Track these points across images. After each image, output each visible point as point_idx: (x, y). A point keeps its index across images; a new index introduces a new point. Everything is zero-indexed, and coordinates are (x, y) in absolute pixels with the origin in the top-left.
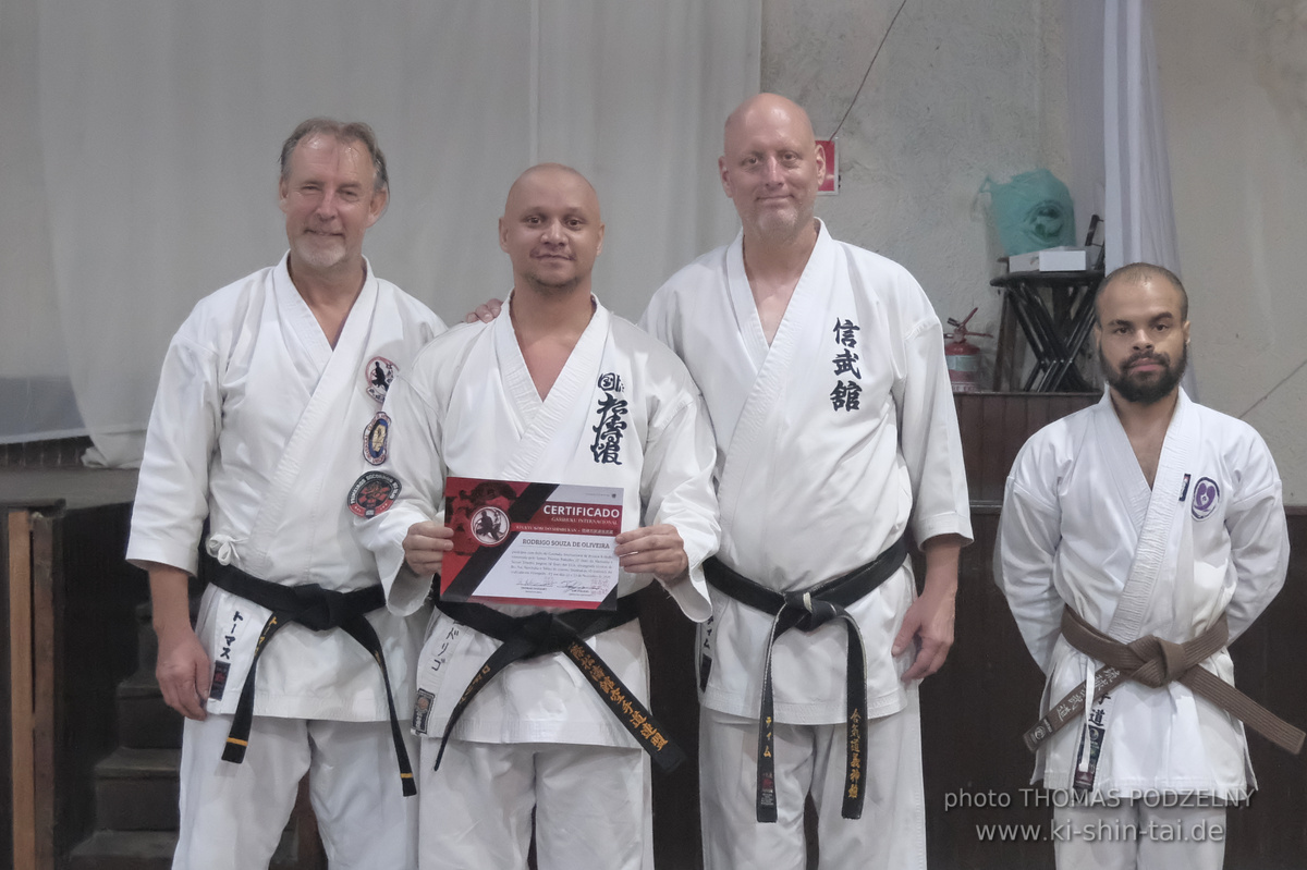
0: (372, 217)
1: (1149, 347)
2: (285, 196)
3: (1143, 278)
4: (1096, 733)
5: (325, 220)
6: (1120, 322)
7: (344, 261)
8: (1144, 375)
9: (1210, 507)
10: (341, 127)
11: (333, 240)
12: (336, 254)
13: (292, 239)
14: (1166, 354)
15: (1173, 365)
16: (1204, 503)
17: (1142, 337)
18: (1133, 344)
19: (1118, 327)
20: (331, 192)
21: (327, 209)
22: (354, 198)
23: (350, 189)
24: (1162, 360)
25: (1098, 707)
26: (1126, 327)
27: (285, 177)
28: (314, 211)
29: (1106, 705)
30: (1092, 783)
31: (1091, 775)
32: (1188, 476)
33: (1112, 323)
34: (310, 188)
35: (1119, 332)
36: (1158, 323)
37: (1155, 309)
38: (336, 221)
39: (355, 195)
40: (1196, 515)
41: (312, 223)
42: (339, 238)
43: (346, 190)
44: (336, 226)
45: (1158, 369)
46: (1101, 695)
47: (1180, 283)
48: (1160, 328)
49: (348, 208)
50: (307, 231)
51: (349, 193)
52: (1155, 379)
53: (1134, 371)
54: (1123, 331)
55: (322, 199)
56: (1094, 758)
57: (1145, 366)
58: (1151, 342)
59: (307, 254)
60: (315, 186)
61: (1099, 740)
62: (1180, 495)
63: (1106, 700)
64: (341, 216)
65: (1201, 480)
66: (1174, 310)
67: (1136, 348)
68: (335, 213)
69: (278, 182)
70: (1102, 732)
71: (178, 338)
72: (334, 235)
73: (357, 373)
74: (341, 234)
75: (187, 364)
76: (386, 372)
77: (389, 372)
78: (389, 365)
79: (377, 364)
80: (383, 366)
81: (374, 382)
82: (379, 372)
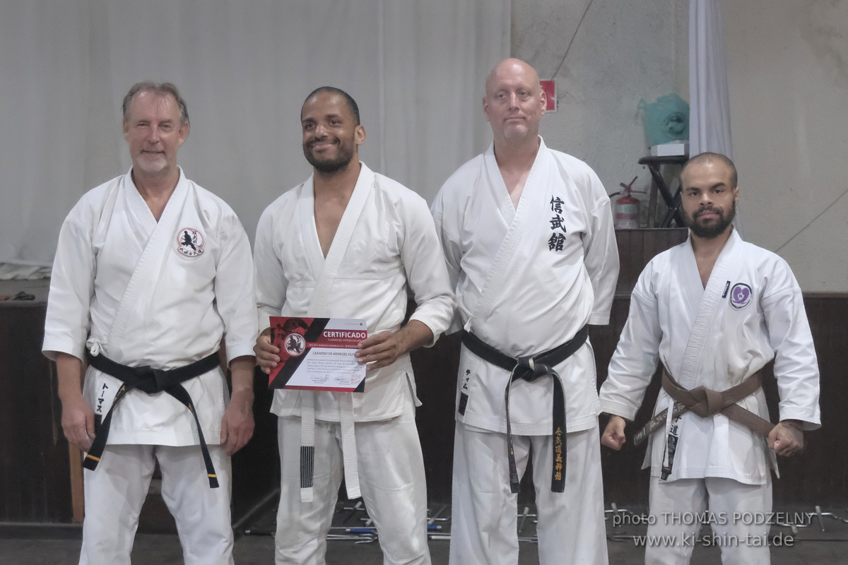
0: (181, 140)
1: (710, 203)
2: (127, 132)
3: (707, 160)
4: (674, 440)
5: (153, 144)
6: (693, 189)
7: (167, 168)
8: (707, 221)
9: (746, 301)
10: (157, 86)
11: (159, 156)
12: (161, 164)
13: (134, 157)
14: (721, 207)
15: (725, 214)
16: (740, 299)
17: (706, 198)
18: (700, 202)
19: (693, 191)
20: (155, 126)
21: (155, 138)
22: (169, 129)
23: (167, 124)
24: (719, 212)
25: (675, 424)
26: (697, 192)
27: (126, 119)
28: (146, 139)
29: (680, 423)
30: (671, 469)
31: (671, 465)
32: (729, 282)
33: (688, 189)
34: (142, 125)
35: (693, 195)
36: (715, 189)
37: (714, 180)
38: (159, 144)
39: (170, 127)
40: (735, 307)
41: (146, 146)
42: (162, 154)
43: (164, 125)
44: (160, 147)
45: (716, 217)
46: (676, 416)
47: (733, 165)
48: (718, 192)
49: (166, 136)
50: (143, 151)
51: (166, 126)
52: (713, 223)
53: (701, 218)
54: (695, 194)
55: (151, 131)
56: (672, 454)
57: (708, 215)
58: (711, 201)
59: (144, 166)
60: (146, 123)
61: (675, 444)
62: (722, 294)
63: (679, 420)
64: (162, 140)
65: (737, 285)
66: (726, 181)
67: (702, 204)
69: (122, 123)
70: (676, 439)
71: (67, 218)
72: (159, 153)
73: (173, 237)
74: (163, 152)
75: (74, 234)
76: (192, 236)
77: (195, 237)
78: (195, 233)
79: (186, 232)
80: (190, 233)
81: (183, 244)
82: (187, 237)
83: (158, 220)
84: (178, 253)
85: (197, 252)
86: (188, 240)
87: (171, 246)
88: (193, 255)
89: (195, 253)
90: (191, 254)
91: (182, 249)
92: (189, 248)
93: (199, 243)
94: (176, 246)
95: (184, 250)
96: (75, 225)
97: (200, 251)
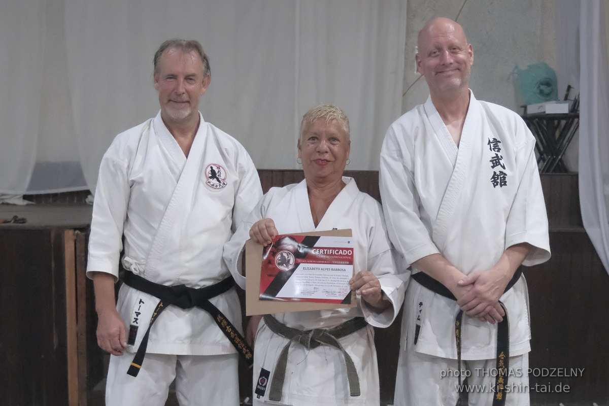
0: (204, 90)
2: (157, 82)
5: (179, 95)
7: (190, 115)
10: (184, 43)
11: (183, 105)
12: (187, 112)
13: (163, 105)
20: (181, 79)
21: (181, 90)
22: (193, 82)
23: (191, 77)
27: (157, 72)
28: (174, 90)
34: (170, 78)
38: (184, 95)
39: (194, 80)
41: (173, 97)
42: (187, 104)
43: (189, 78)
44: (185, 97)
49: (191, 87)
50: (170, 100)
51: (191, 79)
55: (178, 85)
59: (171, 113)
60: (173, 77)
64: (187, 91)
68: (184, 91)
71: (107, 155)
72: (184, 102)
73: (200, 173)
74: (188, 102)
75: (112, 169)
76: (217, 171)
77: (219, 171)
78: (218, 168)
79: (211, 167)
80: (215, 168)
81: (210, 178)
82: (213, 172)
83: (187, 157)
84: (207, 186)
85: (222, 185)
86: (214, 175)
87: (200, 179)
88: (218, 187)
89: (220, 185)
90: (217, 186)
91: (209, 182)
92: (214, 181)
93: (222, 176)
94: (205, 179)
95: (211, 183)
96: (114, 162)
97: (224, 184)
